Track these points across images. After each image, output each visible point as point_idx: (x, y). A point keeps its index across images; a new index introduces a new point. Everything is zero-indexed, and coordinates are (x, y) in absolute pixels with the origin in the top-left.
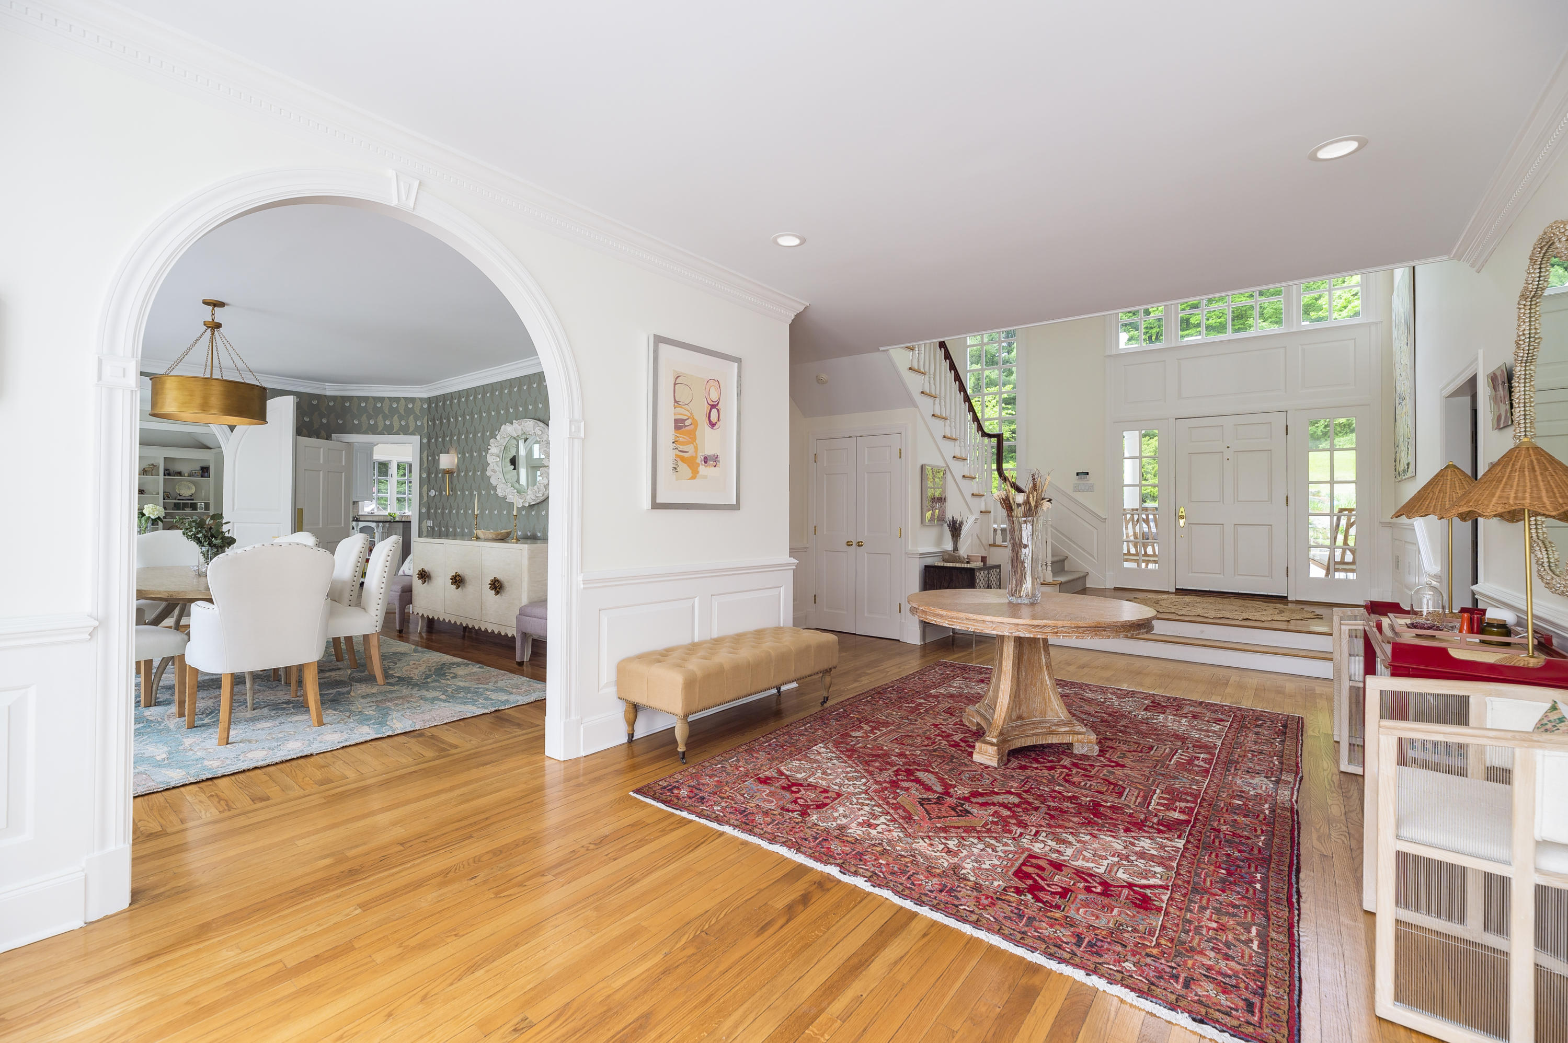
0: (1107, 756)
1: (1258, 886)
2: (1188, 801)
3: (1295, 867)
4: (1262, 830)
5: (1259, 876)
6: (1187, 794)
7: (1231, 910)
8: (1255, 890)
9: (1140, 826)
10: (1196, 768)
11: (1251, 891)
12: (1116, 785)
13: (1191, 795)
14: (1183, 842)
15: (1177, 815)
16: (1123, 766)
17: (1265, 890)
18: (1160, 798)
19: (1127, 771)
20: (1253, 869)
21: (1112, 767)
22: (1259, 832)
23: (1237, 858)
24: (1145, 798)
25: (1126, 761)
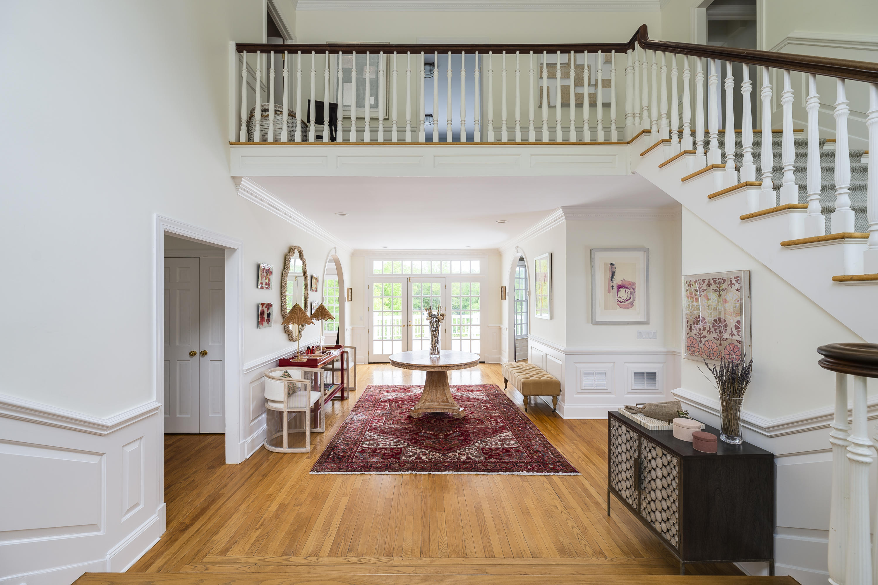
0: (406, 416)
2: (380, 408)
6: (380, 409)
9: (390, 400)
10: (377, 418)
11: (370, 396)
12: (400, 407)
13: (379, 409)
14: (381, 400)
15: (383, 404)
16: (400, 413)
17: (367, 397)
18: (387, 407)
19: (398, 412)
21: (403, 412)
23: (370, 399)
24: (391, 406)
25: (399, 415)
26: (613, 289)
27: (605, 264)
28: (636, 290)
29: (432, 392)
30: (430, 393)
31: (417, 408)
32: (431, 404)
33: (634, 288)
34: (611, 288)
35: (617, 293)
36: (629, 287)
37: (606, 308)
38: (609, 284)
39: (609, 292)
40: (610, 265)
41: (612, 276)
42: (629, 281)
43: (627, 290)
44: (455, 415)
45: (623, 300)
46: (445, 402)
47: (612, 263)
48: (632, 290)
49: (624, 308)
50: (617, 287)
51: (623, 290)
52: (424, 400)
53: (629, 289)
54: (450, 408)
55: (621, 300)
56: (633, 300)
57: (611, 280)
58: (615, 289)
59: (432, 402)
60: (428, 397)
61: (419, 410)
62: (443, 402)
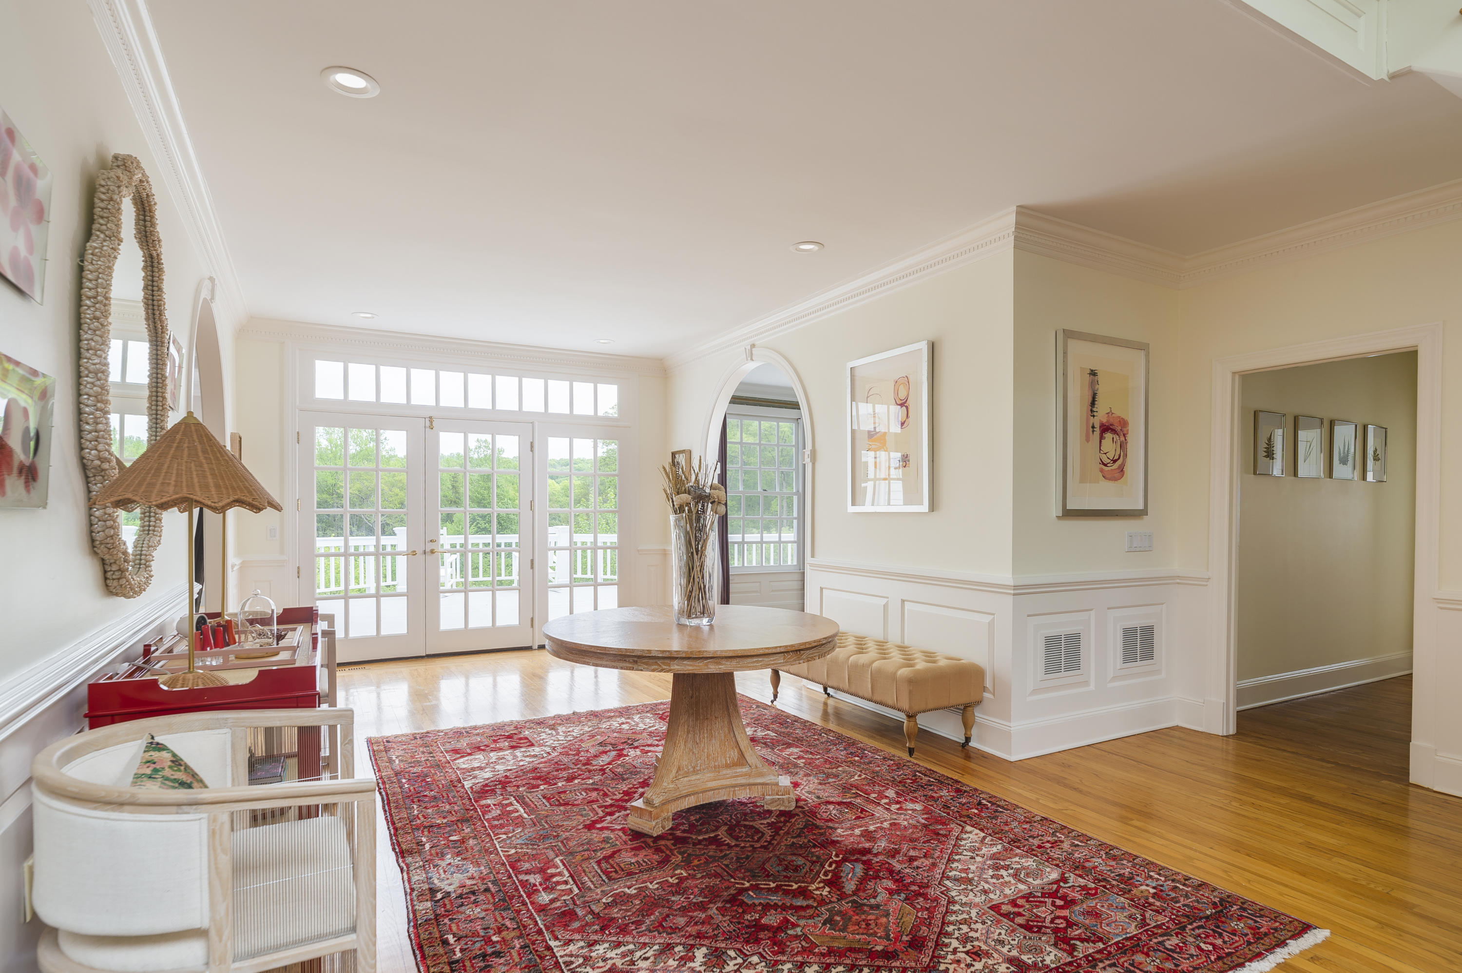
1: (404, 781)
3: (386, 802)
4: (419, 819)
5: (406, 786)
7: (412, 765)
8: (405, 779)
9: (503, 783)
11: (407, 777)
14: (466, 787)
17: (399, 781)
20: (412, 788)
22: (420, 816)
23: (425, 791)
26: (1093, 431)
27: (1082, 370)
28: (1129, 437)
29: (695, 741)
30: (689, 745)
31: (657, 802)
32: (694, 778)
33: (1125, 432)
34: (1091, 429)
35: (1100, 442)
36: (1118, 429)
37: (1083, 480)
38: (1088, 421)
39: (1088, 440)
40: (1090, 374)
41: (1093, 403)
42: (1119, 417)
43: (1116, 437)
44: (773, 801)
45: (1109, 461)
46: (735, 765)
47: (1092, 371)
48: (1122, 439)
49: (1110, 480)
50: (1100, 427)
51: (1108, 436)
52: (674, 771)
53: (1118, 435)
54: (752, 781)
55: (1106, 461)
56: (1124, 460)
57: (1092, 411)
58: (1097, 430)
59: (695, 772)
60: (681, 755)
61: (665, 807)
62: (727, 766)
